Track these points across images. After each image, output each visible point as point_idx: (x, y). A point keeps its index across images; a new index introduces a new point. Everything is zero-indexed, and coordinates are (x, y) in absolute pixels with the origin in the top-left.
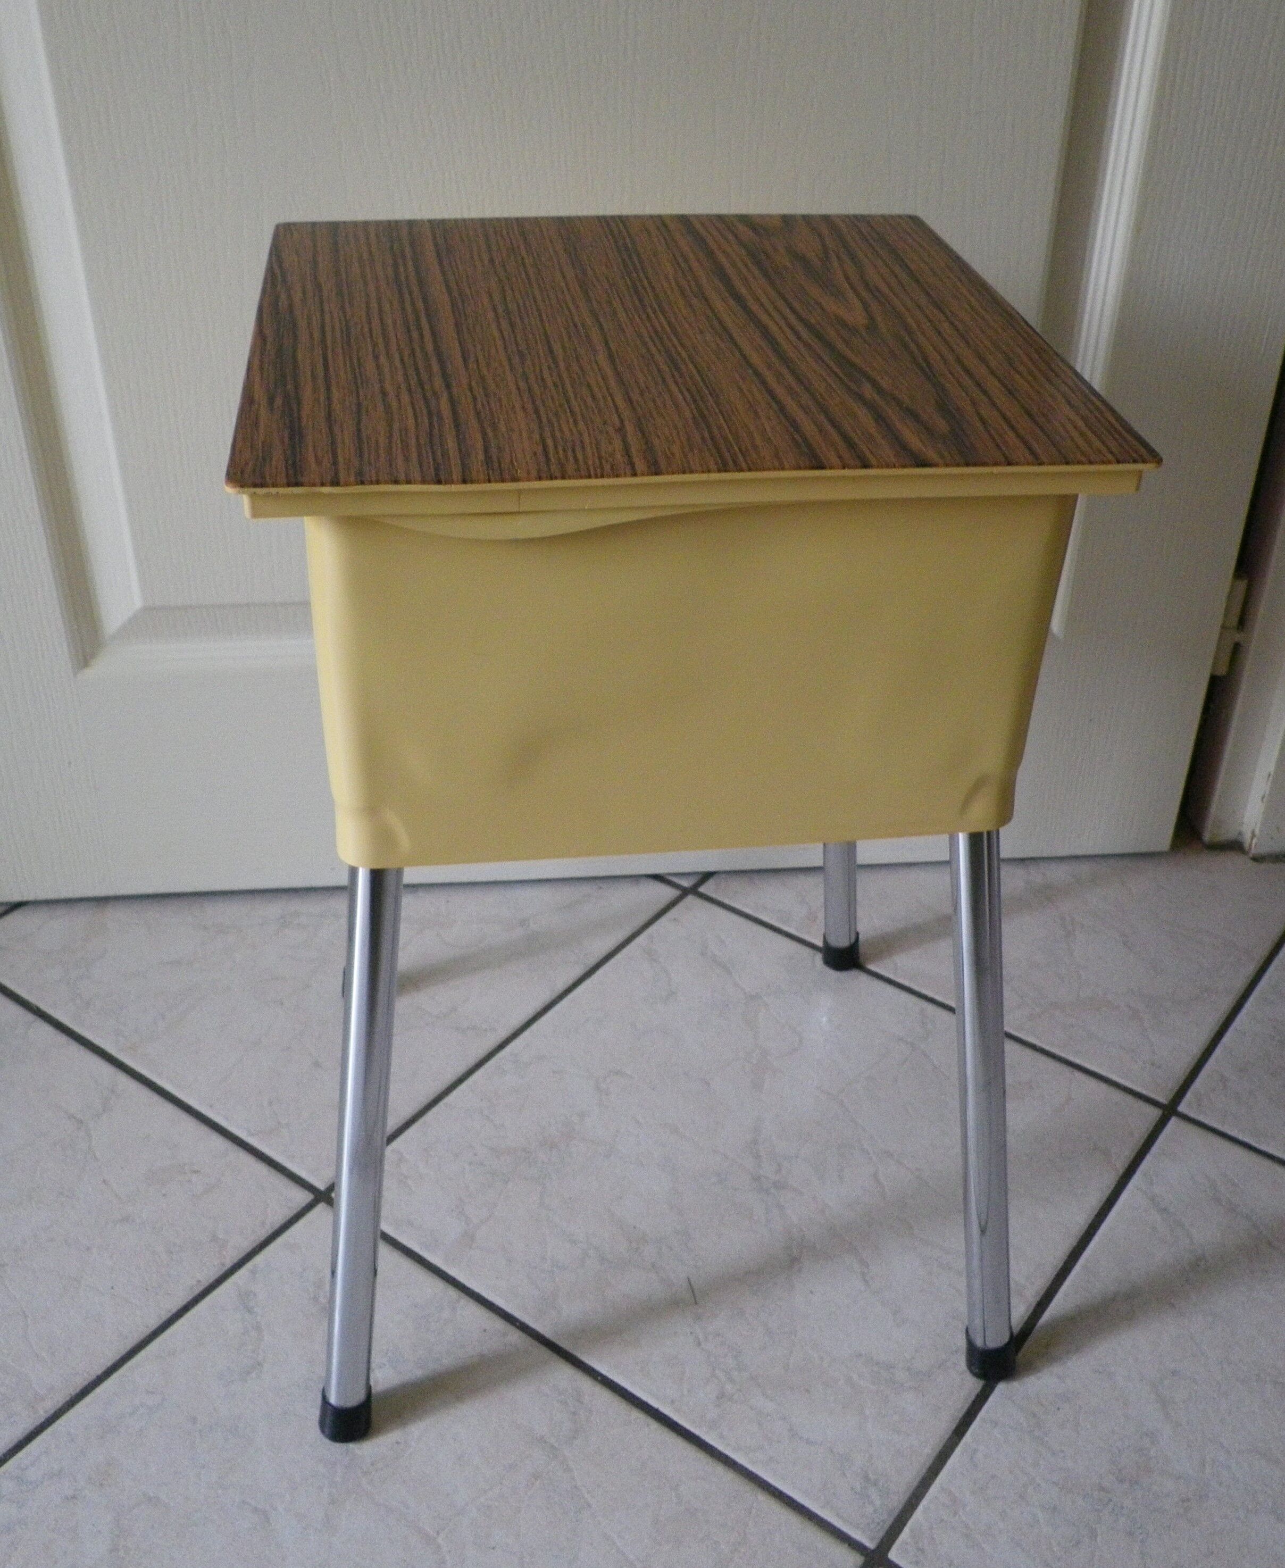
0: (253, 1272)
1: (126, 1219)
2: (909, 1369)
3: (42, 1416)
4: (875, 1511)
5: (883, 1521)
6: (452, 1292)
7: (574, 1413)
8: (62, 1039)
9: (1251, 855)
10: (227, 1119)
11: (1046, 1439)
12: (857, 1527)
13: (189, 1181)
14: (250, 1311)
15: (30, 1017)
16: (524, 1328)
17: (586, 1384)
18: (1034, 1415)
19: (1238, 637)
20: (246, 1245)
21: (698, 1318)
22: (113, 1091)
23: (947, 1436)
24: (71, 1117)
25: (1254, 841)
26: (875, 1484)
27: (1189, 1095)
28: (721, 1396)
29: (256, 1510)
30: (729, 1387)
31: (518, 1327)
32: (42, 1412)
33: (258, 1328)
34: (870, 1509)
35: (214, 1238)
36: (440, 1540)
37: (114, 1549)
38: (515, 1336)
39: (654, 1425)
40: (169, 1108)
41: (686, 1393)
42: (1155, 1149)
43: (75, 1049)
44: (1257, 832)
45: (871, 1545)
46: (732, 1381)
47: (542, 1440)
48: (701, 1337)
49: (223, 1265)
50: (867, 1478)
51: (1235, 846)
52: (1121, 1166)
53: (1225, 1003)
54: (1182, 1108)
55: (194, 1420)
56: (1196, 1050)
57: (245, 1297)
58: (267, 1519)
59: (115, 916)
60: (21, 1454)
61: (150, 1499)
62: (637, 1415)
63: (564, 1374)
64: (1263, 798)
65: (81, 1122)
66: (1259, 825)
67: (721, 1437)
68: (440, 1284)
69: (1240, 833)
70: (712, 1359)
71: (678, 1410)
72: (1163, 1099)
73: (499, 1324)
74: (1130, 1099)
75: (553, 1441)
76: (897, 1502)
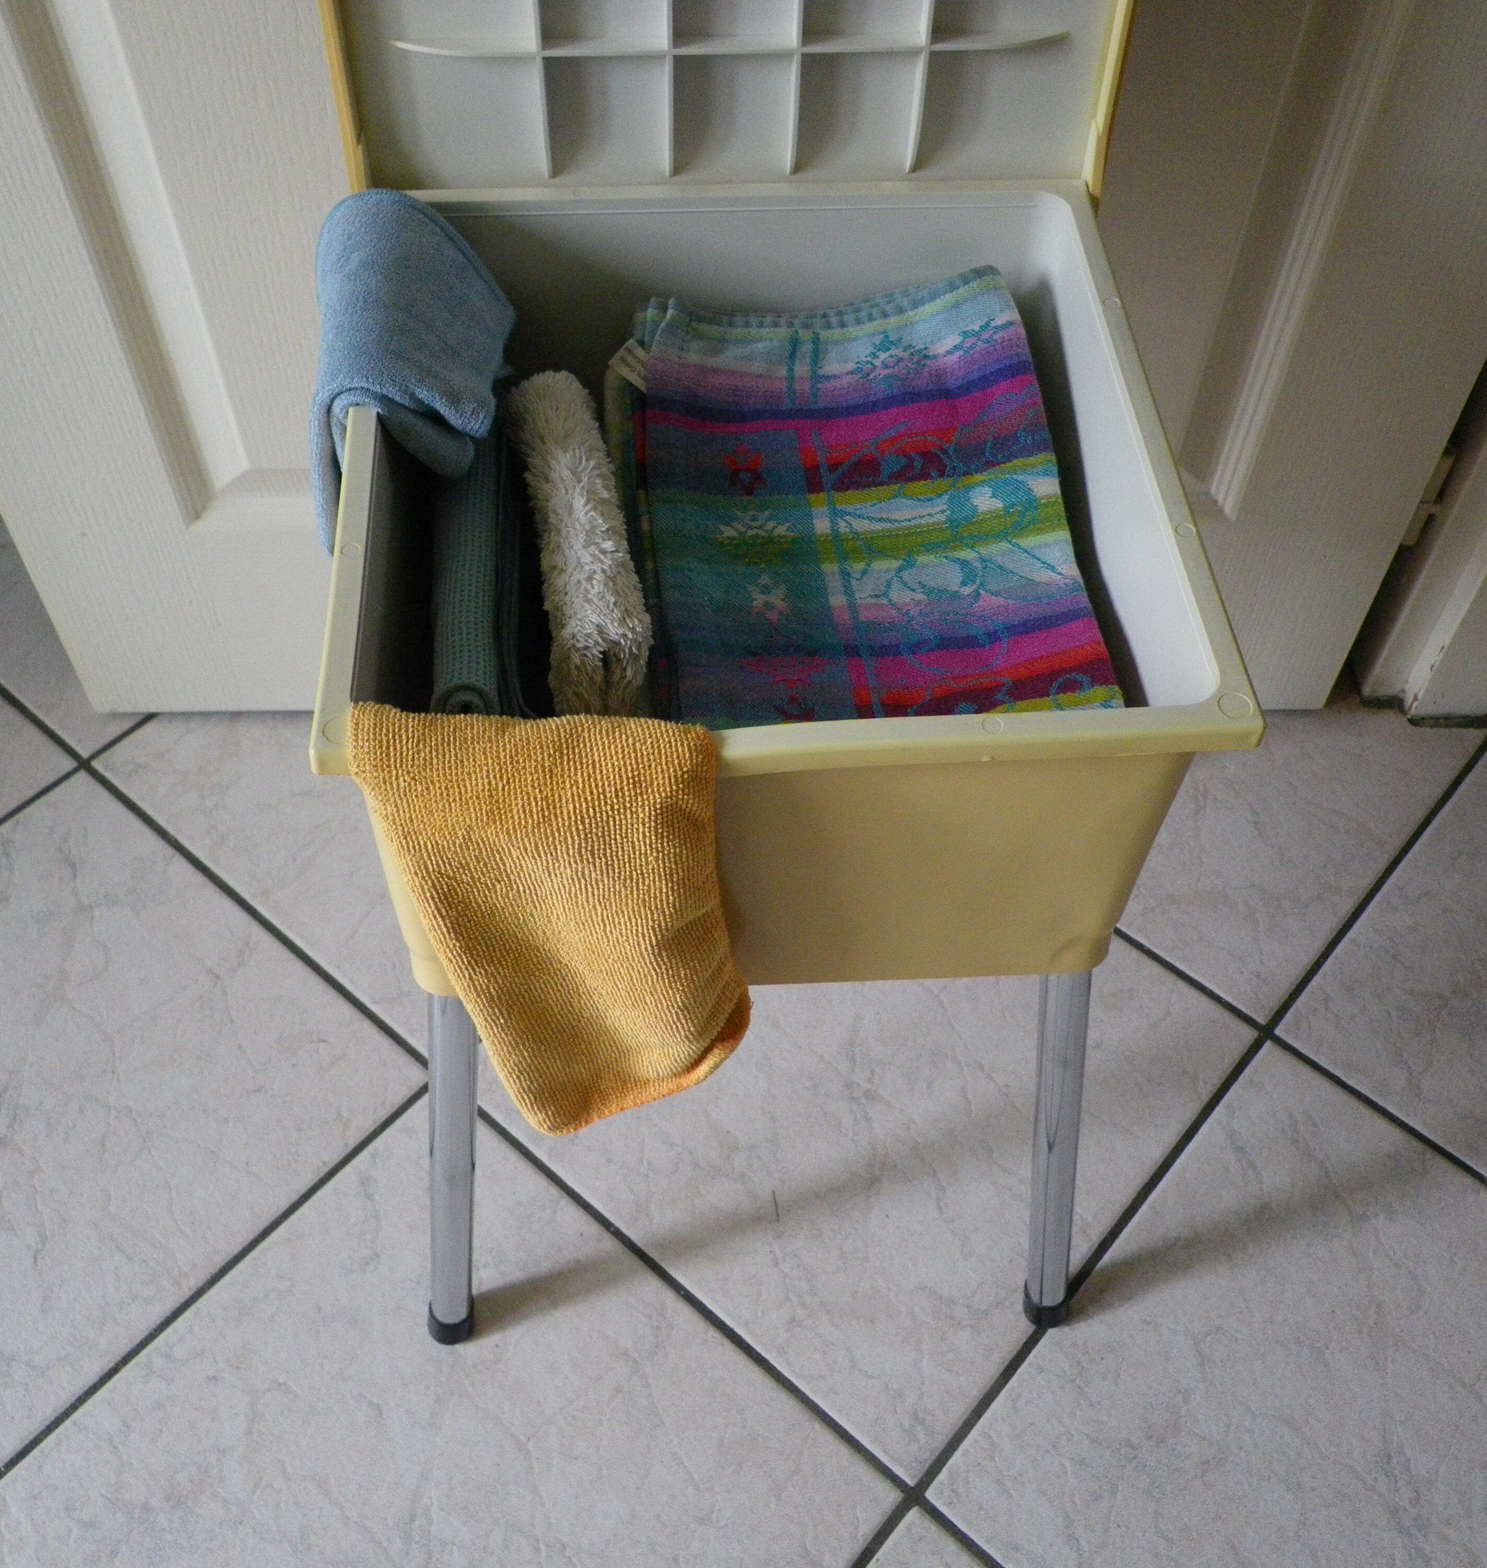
0: (373, 1156)
1: (258, 1090)
2: (968, 1306)
3: (187, 1293)
4: (920, 1448)
5: (926, 1460)
6: (554, 1191)
7: (658, 1328)
8: (200, 878)
9: (1409, 717)
10: (352, 981)
11: (1086, 1389)
12: (900, 1463)
13: (317, 1052)
14: (370, 1197)
15: (169, 851)
16: (617, 1234)
17: (670, 1297)
18: (1079, 1363)
19: (1435, 509)
20: (369, 1125)
21: (779, 1236)
22: (247, 944)
23: (996, 1378)
24: (209, 971)
25: (1416, 704)
26: (923, 1422)
27: (1288, 1017)
28: (793, 1321)
29: (371, 1404)
30: (800, 1312)
31: (612, 1233)
32: (186, 1291)
33: (377, 1217)
34: (914, 1447)
35: (339, 1116)
36: (530, 1447)
37: (249, 1433)
38: (609, 1243)
39: (728, 1345)
40: (299, 966)
41: (760, 1315)
42: (1242, 1078)
43: (211, 891)
44: (1419, 697)
45: (911, 1482)
46: (803, 1305)
47: (626, 1354)
48: (780, 1256)
49: (346, 1145)
50: (915, 1416)
51: (1395, 703)
52: (1206, 1095)
53: (1347, 906)
54: (1279, 1031)
55: (319, 1309)
56: (1305, 960)
57: (365, 1181)
58: (381, 1414)
59: (248, 732)
60: (168, 1331)
61: (280, 1385)
62: (713, 1334)
63: (651, 1285)
64: (1433, 666)
65: (218, 977)
66: (1423, 691)
67: (788, 1363)
68: (543, 1182)
69: (1403, 691)
70: (788, 1281)
71: (751, 1333)
72: (1261, 1020)
73: (594, 1228)
74: (1228, 1017)
75: (636, 1355)
76: (941, 1440)
